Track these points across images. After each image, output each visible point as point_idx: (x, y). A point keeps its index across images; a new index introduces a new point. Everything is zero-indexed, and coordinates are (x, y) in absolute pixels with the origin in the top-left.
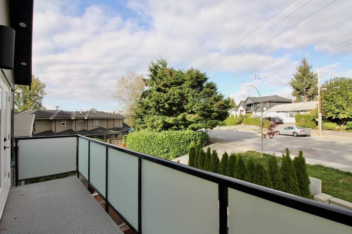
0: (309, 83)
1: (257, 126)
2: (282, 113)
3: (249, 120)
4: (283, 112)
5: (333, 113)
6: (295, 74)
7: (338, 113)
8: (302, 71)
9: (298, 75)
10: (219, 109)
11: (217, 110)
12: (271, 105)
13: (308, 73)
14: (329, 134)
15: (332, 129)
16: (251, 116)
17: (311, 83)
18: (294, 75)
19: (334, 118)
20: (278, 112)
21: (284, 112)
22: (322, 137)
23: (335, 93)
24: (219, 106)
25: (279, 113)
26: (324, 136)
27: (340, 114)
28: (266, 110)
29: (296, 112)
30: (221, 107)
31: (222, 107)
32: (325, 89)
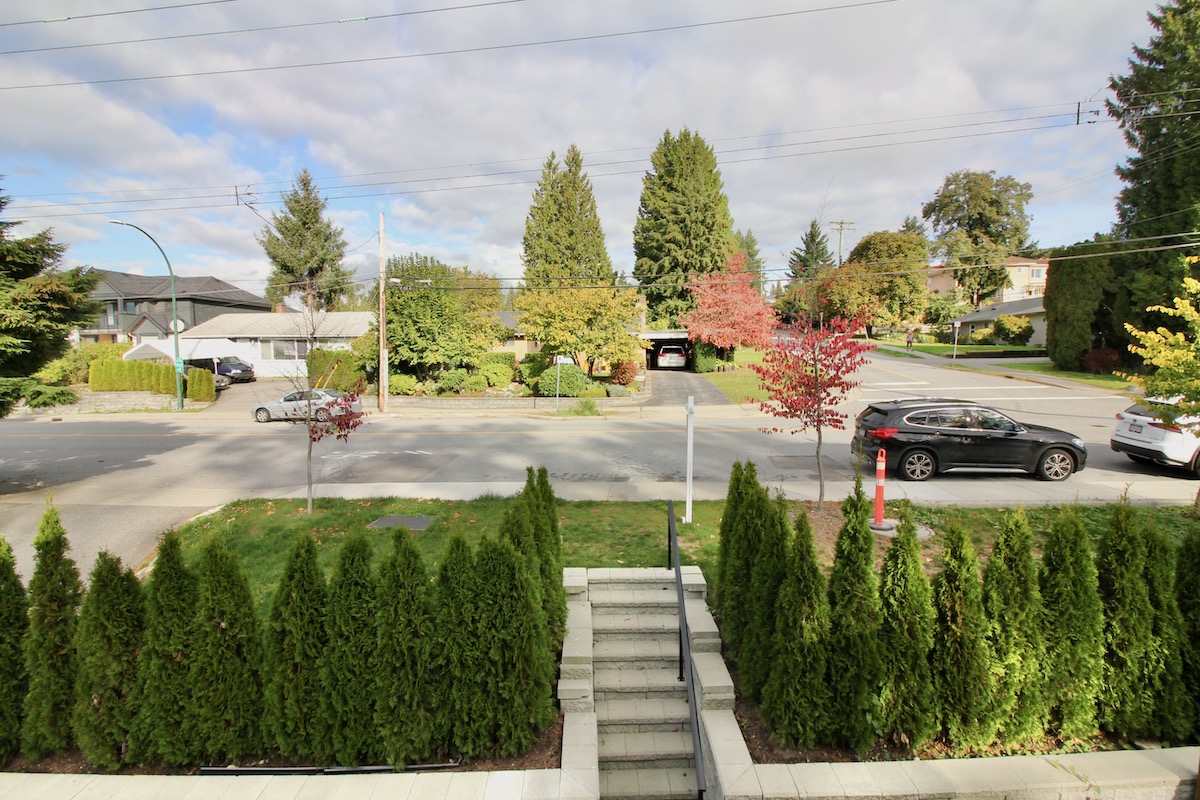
0: (320, 253)
1: (158, 392)
2: (248, 344)
3: (114, 371)
4: (251, 339)
5: (412, 350)
6: (279, 215)
7: (422, 351)
8: (298, 211)
9: (287, 220)
10: (38, 318)
11: (24, 323)
12: (199, 313)
13: (317, 221)
14: (401, 407)
15: (408, 392)
16: (125, 355)
17: (325, 255)
18: (276, 218)
19: (414, 362)
20: (234, 340)
21: (256, 339)
22: (392, 415)
23: (415, 296)
24: (39, 303)
25: (238, 343)
26: (395, 412)
27: (428, 353)
28: (185, 330)
29: (296, 343)
30: (48, 309)
31: (55, 306)
32: (398, 281)
